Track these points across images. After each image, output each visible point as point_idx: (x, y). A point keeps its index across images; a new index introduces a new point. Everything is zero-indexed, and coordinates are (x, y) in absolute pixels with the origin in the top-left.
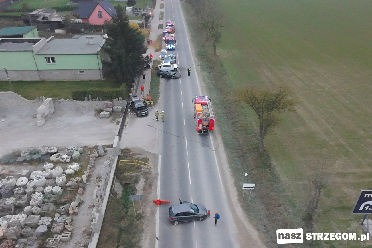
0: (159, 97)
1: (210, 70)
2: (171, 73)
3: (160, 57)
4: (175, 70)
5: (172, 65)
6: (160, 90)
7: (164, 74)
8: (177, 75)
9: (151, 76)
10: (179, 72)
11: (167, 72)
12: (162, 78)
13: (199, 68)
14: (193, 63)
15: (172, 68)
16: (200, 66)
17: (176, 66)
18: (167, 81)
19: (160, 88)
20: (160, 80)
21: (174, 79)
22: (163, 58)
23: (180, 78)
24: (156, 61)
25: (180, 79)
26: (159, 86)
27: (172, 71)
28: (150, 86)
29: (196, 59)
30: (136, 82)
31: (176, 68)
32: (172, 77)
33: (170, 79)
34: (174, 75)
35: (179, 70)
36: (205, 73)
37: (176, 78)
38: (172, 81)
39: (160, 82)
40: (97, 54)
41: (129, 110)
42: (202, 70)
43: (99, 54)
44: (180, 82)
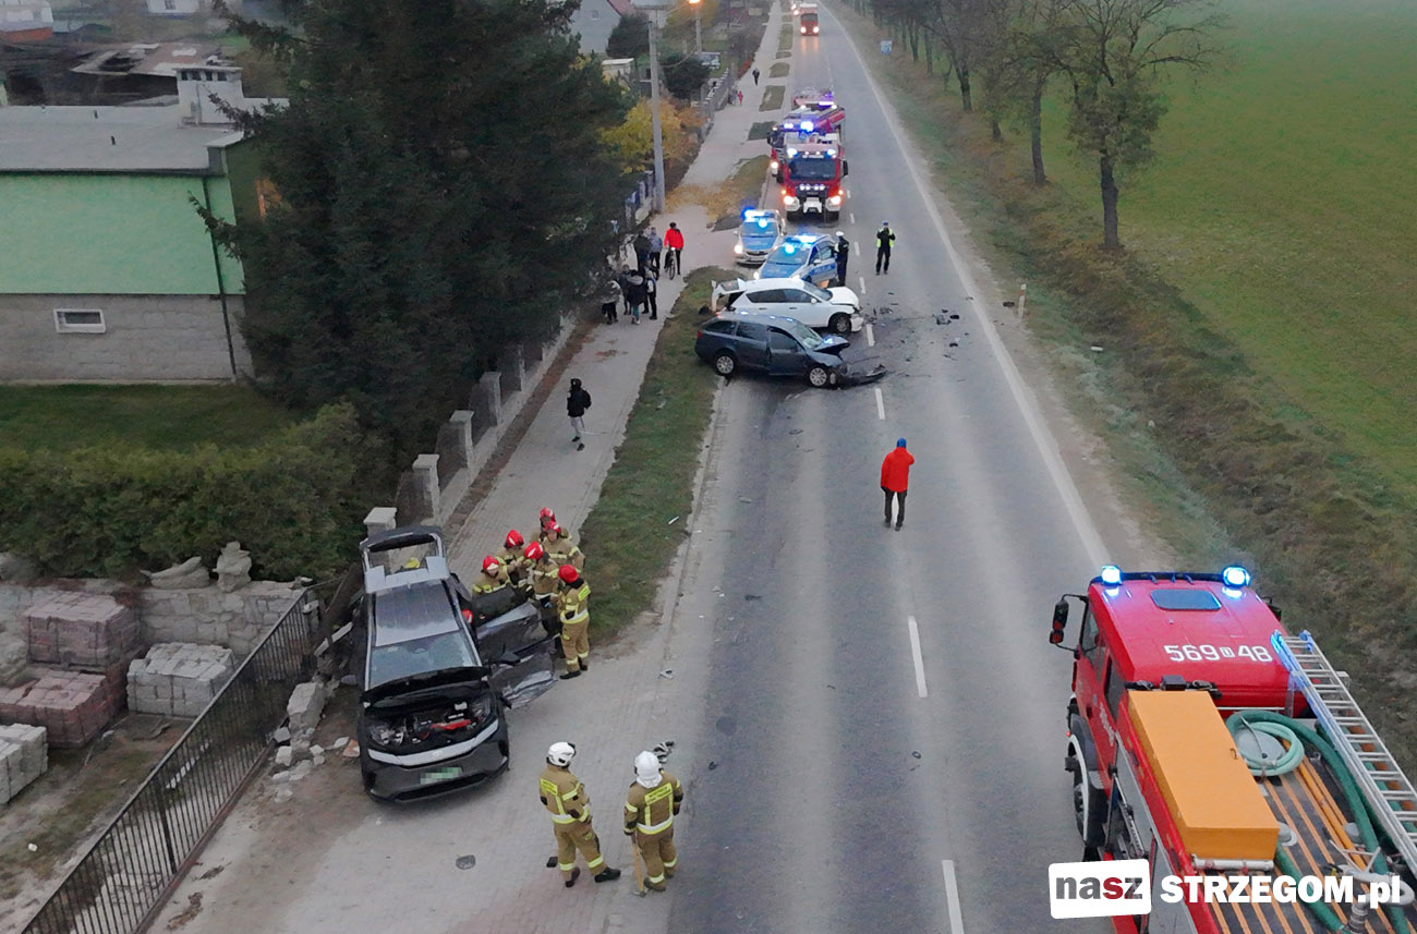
0: (681, 549)
1: (1097, 339)
2: (805, 343)
3: (739, 249)
4: (838, 323)
5: (816, 293)
6: (698, 479)
7: (750, 347)
8: (852, 362)
9: (652, 364)
10: (871, 342)
11: (776, 330)
12: (729, 377)
13: (1014, 319)
14: (968, 287)
15: (821, 311)
16: (1021, 310)
17: (843, 298)
18: (771, 409)
19: (702, 457)
20: (717, 393)
21: (827, 386)
22: (754, 258)
23: (875, 379)
24: (702, 278)
25: (878, 391)
26: (700, 439)
27: (820, 331)
28: (620, 440)
29: (982, 265)
30: (508, 412)
31: (849, 311)
32: (817, 377)
33: (795, 392)
34: (830, 360)
35: (869, 328)
36: (1070, 355)
37: (843, 382)
38: (811, 408)
39: (713, 411)
40: (205, 176)
41: (302, 699)
42: (1043, 334)
43: (221, 176)
44: (882, 415)
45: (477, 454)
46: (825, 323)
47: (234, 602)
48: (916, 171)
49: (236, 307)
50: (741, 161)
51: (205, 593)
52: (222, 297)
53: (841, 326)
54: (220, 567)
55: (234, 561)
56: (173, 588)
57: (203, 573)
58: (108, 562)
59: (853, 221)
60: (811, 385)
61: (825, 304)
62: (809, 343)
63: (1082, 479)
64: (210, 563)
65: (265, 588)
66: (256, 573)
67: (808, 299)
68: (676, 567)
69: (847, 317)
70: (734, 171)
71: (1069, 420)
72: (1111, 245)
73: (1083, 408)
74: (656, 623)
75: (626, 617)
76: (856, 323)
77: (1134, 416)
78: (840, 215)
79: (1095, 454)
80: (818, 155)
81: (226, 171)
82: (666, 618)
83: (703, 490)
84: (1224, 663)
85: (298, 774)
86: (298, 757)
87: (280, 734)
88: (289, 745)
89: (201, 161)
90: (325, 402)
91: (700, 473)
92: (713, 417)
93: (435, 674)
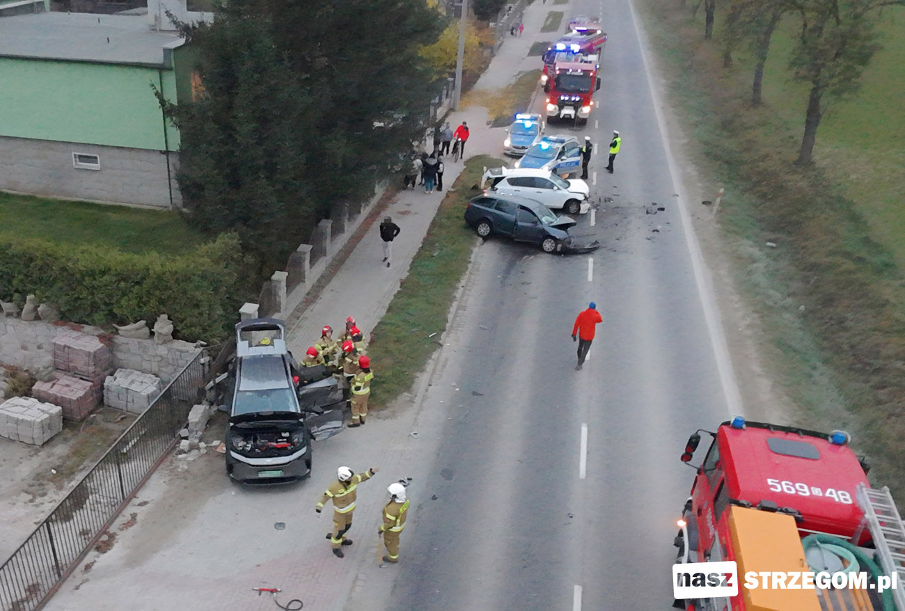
0: (435, 355)
1: (773, 236)
2: (543, 220)
3: (507, 143)
4: (571, 207)
5: (558, 182)
6: (453, 309)
7: (505, 221)
8: (576, 237)
9: (434, 224)
10: (593, 223)
11: (523, 208)
12: (485, 239)
13: (709, 215)
14: (677, 187)
15: (558, 197)
16: (716, 208)
17: (578, 187)
18: (511, 265)
19: (458, 295)
20: (476, 250)
21: (554, 252)
22: (518, 151)
23: (589, 251)
24: (478, 162)
25: (591, 260)
26: (458, 280)
27: (556, 211)
28: (405, 275)
29: (692, 170)
30: (334, 247)
31: (580, 198)
32: (548, 245)
33: (530, 254)
34: (559, 234)
35: (593, 212)
36: (748, 248)
37: (566, 251)
38: (540, 267)
39: (470, 262)
40: (160, 69)
41: (197, 414)
42: (730, 227)
43: (171, 69)
44: (590, 278)
45: (312, 273)
46: (561, 206)
47: (162, 350)
48: (654, 89)
49: (174, 160)
50: (520, 73)
51: (148, 342)
52: (167, 153)
53: (573, 208)
54: (156, 328)
55: (163, 326)
56: (130, 336)
57: (146, 330)
58: (96, 316)
59: (597, 126)
60: (542, 250)
61: (564, 191)
62: (547, 220)
63: (734, 344)
64: (150, 325)
65: (180, 344)
66: (175, 335)
67: (552, 186)
68: (429, 367)
69: (579, 202)
70: (513, 81)
71: (735, 298)
72: (804, 161)
73: (748, 289)
74: (412, 401)
75: (393, 394)
76: (584, 208)
77: (789, 301)
78: (588, 121)
79: (749, 326)
80: (579, 72)
81: (173, 65)
82: (418, 400)
83: (455, 316)
84: (812, 499)
85: (191, 457)
86: (193, 447)
87: (183, 432)
88: (187, 439)
89: (158, 58)
90: (222, 230)
91: (455, 304)
92: (470, 266)
93: (272, 413)
